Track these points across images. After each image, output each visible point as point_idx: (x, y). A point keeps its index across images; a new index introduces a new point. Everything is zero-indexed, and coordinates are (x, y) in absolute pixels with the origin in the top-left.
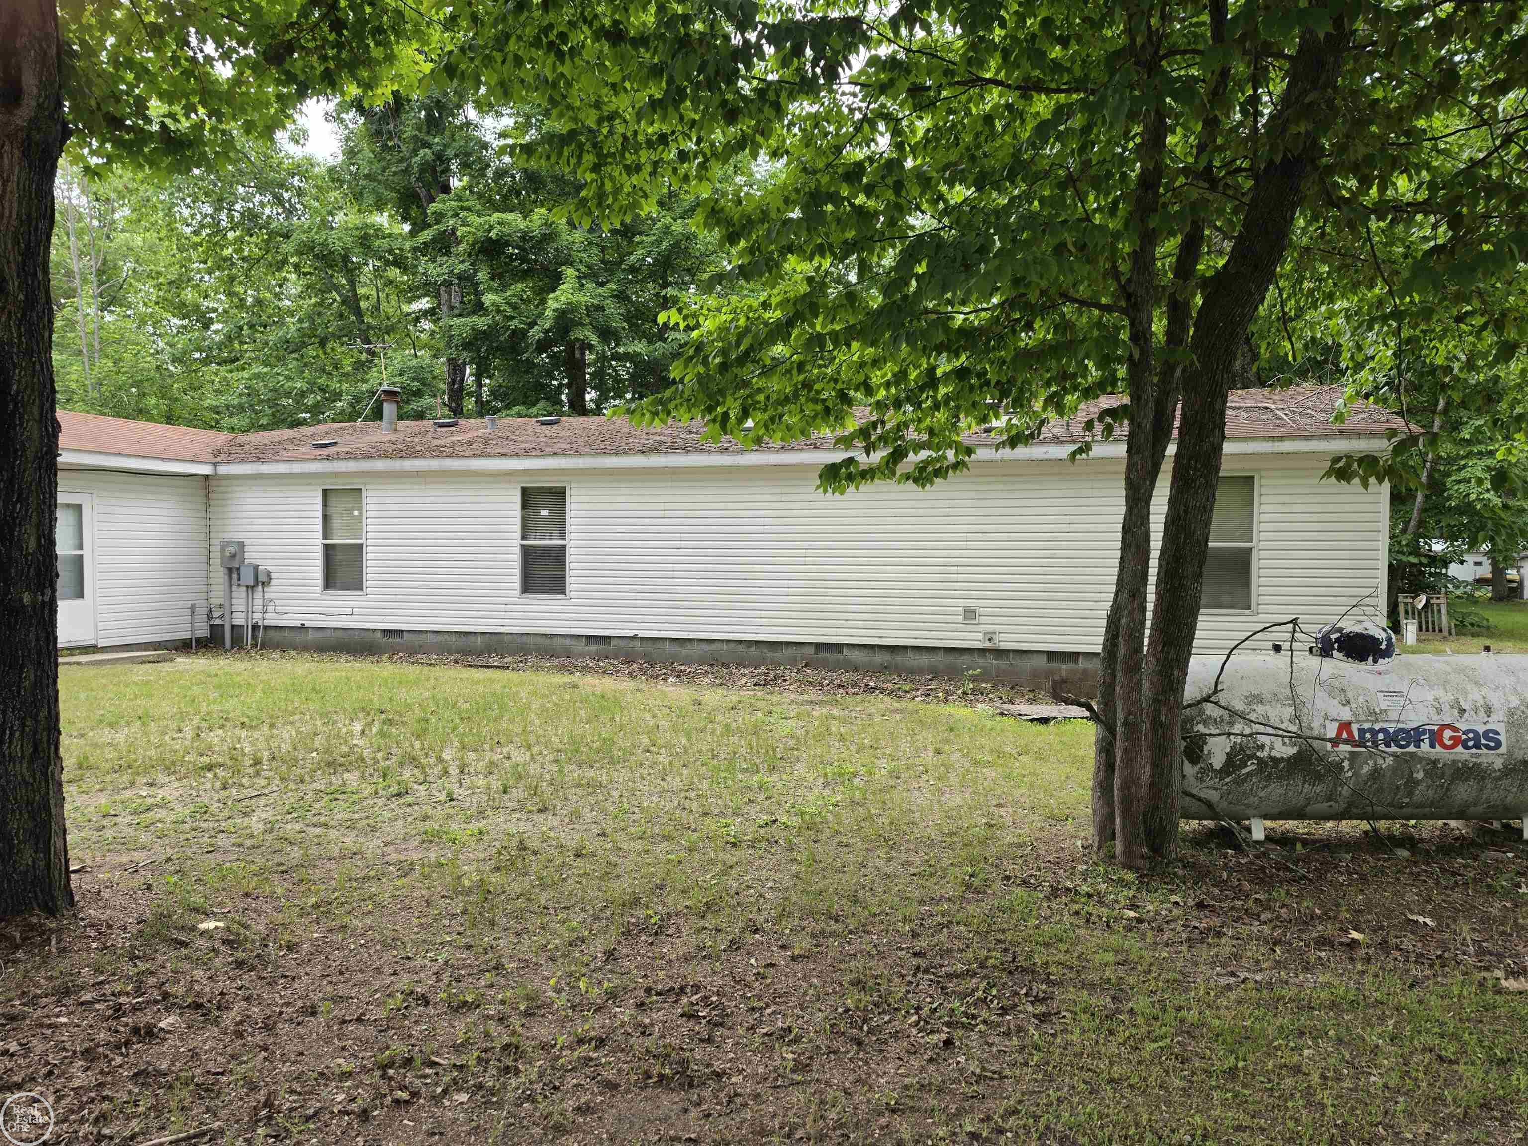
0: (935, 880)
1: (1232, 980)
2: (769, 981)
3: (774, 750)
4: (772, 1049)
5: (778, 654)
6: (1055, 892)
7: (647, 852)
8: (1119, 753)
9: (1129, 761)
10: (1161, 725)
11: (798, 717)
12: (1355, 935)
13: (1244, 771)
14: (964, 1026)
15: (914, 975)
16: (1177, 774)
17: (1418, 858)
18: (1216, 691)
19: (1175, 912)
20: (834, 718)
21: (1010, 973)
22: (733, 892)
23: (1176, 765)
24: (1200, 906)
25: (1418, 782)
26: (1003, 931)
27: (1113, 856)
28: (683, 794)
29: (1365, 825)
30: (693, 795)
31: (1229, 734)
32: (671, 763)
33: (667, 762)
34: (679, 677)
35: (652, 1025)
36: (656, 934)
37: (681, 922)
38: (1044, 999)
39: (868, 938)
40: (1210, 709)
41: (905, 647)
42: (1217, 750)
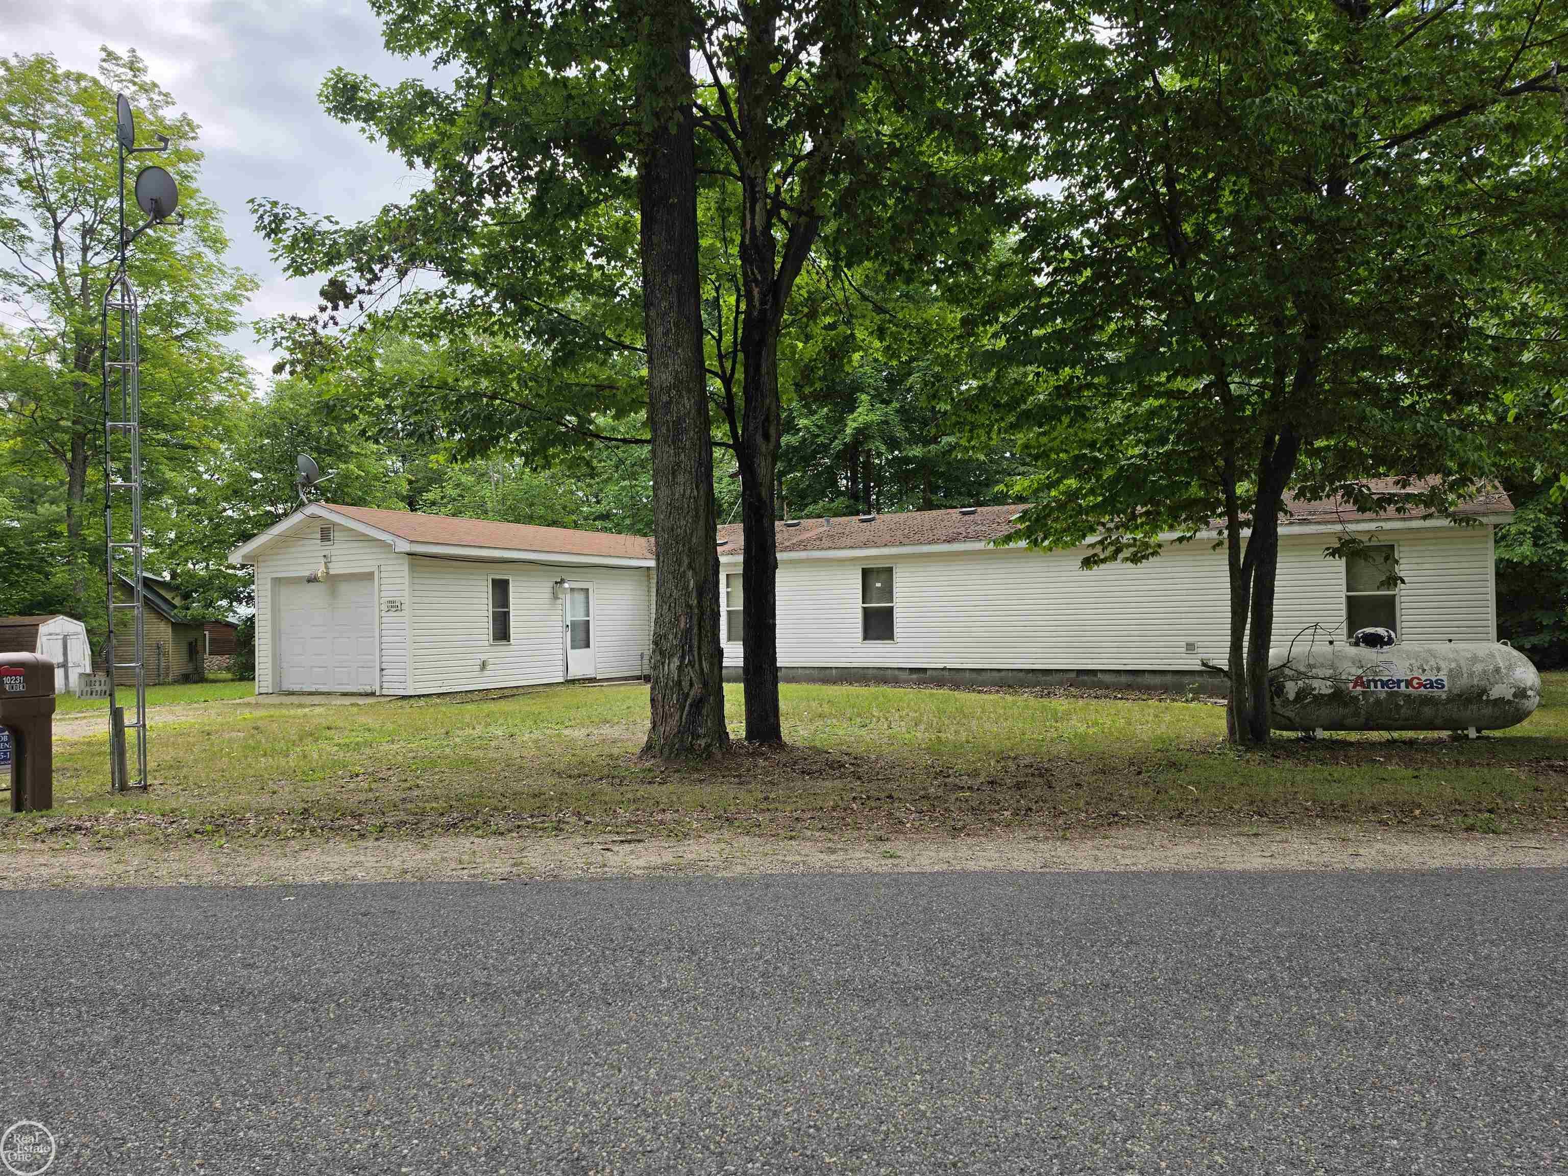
3: (1057, 715)
5: (1048, 678)
6: (1202, 752)
10: (1258, 679)
11: (1069, 704)
13: (1307, 702)
16: (1269, 703)
18: (1286, 662)
19: (1259, 758)
20: (1092, 704)
24: (1273, 756)
25: (1401, 706)
31: (1297, 683)
40: (1285, 671)
42: (1291, 689)
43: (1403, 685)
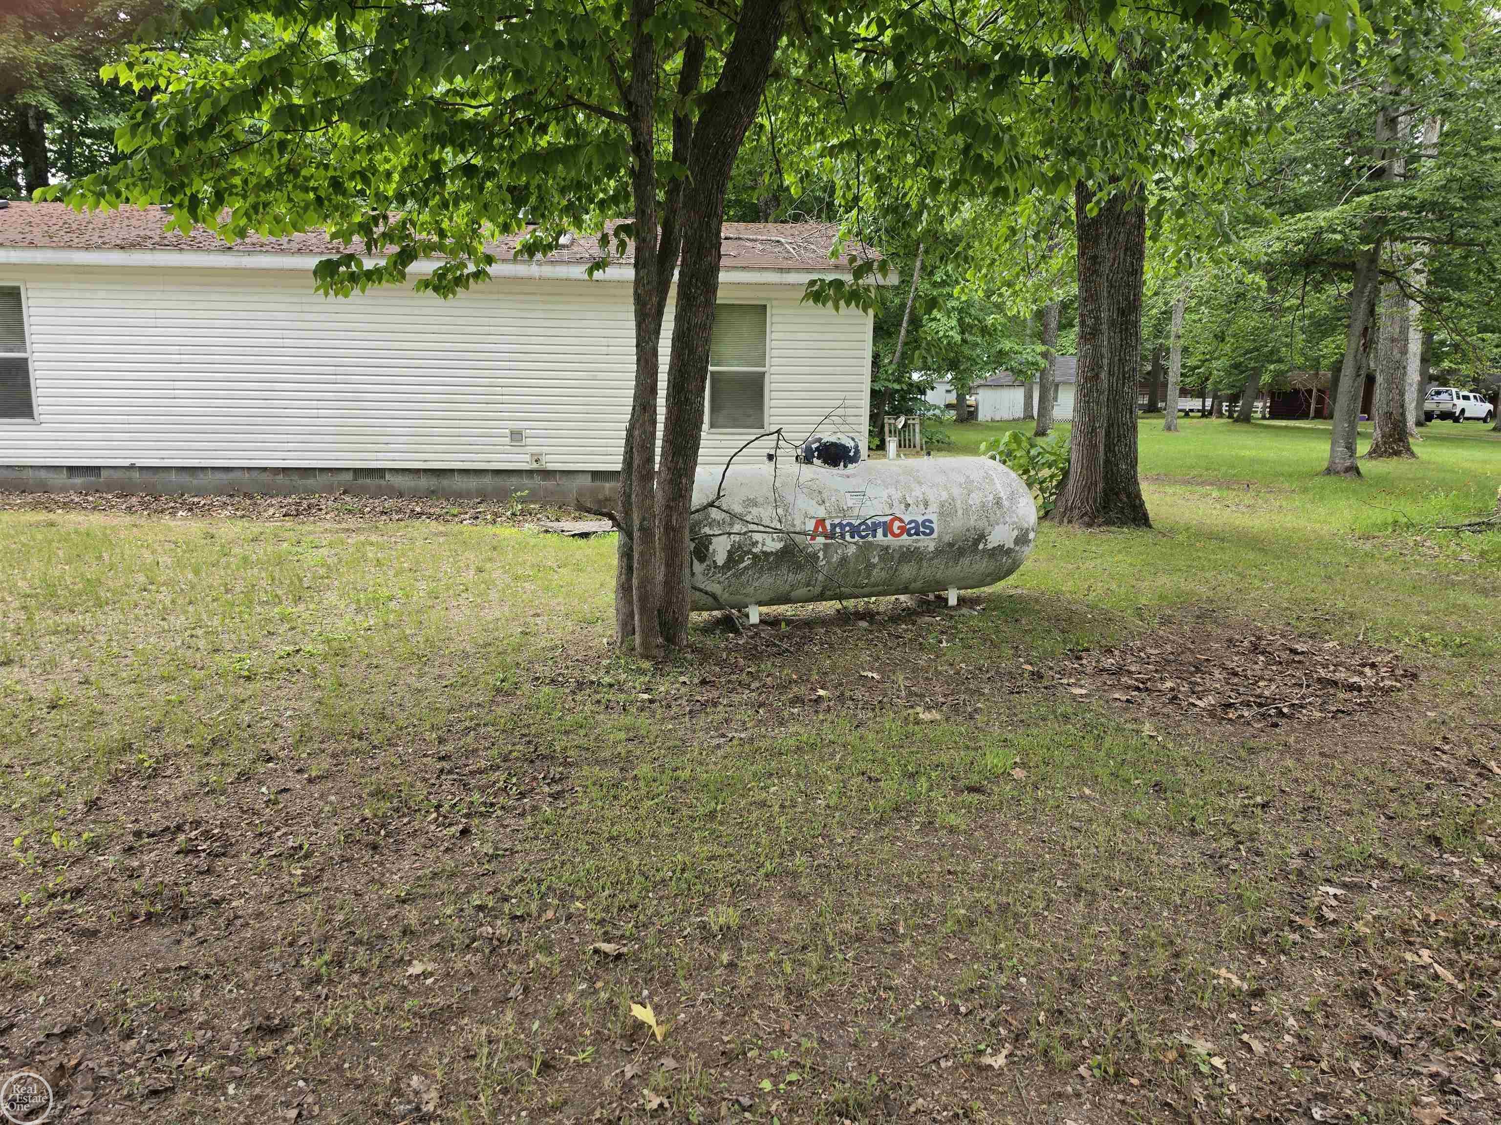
0: (466, 689)
1: (722, 740)
2: (281, 806)
3: (301, 580)
4: (280, 868)
5: (310, 482)
6: (580, 685)
7: (141, 695)
8: (636, 556)
9: (645, 563)
10: (674, 529)
11: (331, 545)
12: (821, 692)
13: (742, 566)
14: (482, 814)
15: (438, 777)
16: (687, 571)
17: (874, 627)
18: (719, 497)
19: (683, 690)
20: (372, 544)
21: (532, 762)
22: (244, 726)
23: (687, 564)
24: (704, 682)
25: (874, 566)
26: (529, 726)
27: (633, 649)
28: (189, 632)
29: (836, 605)
30: (200, 632)
31: (730, 534)
32: (173, 602)
33: (168, 602)
34: (191, 510)
35: (142, 866)
36: (149, 777)
37: (181, 762)
38: (561, 779)
39: (392, 750)
40: (715, 513)
41: (452, 471)
42: (720, 548)
43: (880, 531)
